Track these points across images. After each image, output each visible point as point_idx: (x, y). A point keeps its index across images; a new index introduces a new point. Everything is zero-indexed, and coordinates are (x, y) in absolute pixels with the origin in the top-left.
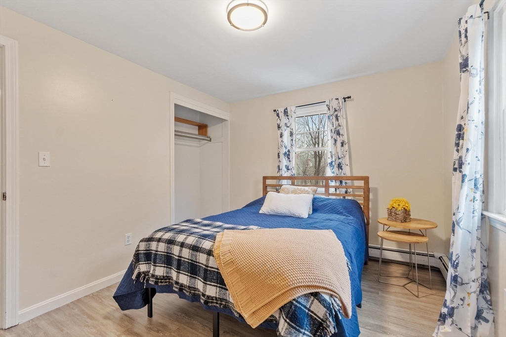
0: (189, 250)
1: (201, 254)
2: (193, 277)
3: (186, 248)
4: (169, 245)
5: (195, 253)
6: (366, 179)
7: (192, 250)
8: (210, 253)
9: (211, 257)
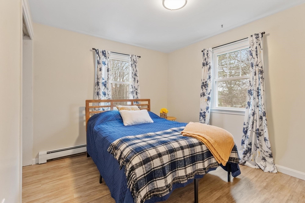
0: (188, 149)
1: (197, 147)
2: (194, 164)
3: (185, 149)
4: (172, 154)
5: (193, 149)
6: (149, 100)
7: (190, 148)
8: (201, 144)
9: (203, 145)
